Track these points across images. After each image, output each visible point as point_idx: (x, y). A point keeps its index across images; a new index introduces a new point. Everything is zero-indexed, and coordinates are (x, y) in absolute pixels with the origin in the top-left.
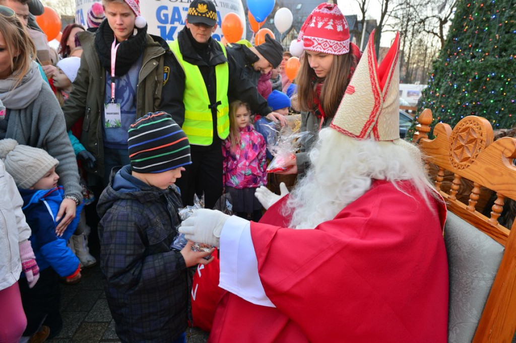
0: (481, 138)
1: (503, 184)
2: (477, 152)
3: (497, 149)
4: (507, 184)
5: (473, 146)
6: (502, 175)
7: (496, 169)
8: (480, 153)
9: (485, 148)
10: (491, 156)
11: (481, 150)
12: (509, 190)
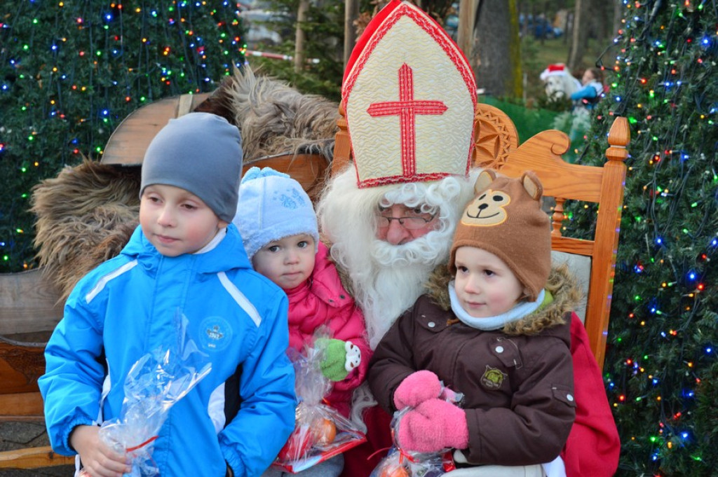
0: (505, 133)
1: (565, 186)
2: (505, 152)
3: (541, 146)
4: (570, 185)
5: (493, 145)
6: (559, 176)
7: (546, 170)
8: (510, 153)
9: (518, 146)
10: (532, 156)
11: (511, 148)
12: (576, 192)
